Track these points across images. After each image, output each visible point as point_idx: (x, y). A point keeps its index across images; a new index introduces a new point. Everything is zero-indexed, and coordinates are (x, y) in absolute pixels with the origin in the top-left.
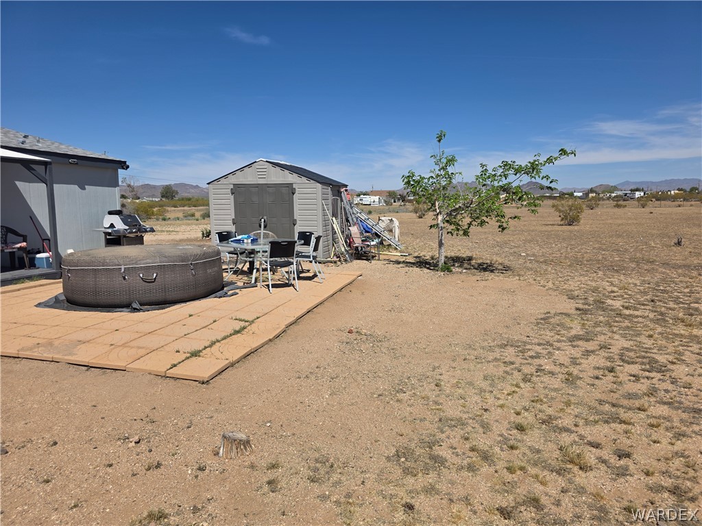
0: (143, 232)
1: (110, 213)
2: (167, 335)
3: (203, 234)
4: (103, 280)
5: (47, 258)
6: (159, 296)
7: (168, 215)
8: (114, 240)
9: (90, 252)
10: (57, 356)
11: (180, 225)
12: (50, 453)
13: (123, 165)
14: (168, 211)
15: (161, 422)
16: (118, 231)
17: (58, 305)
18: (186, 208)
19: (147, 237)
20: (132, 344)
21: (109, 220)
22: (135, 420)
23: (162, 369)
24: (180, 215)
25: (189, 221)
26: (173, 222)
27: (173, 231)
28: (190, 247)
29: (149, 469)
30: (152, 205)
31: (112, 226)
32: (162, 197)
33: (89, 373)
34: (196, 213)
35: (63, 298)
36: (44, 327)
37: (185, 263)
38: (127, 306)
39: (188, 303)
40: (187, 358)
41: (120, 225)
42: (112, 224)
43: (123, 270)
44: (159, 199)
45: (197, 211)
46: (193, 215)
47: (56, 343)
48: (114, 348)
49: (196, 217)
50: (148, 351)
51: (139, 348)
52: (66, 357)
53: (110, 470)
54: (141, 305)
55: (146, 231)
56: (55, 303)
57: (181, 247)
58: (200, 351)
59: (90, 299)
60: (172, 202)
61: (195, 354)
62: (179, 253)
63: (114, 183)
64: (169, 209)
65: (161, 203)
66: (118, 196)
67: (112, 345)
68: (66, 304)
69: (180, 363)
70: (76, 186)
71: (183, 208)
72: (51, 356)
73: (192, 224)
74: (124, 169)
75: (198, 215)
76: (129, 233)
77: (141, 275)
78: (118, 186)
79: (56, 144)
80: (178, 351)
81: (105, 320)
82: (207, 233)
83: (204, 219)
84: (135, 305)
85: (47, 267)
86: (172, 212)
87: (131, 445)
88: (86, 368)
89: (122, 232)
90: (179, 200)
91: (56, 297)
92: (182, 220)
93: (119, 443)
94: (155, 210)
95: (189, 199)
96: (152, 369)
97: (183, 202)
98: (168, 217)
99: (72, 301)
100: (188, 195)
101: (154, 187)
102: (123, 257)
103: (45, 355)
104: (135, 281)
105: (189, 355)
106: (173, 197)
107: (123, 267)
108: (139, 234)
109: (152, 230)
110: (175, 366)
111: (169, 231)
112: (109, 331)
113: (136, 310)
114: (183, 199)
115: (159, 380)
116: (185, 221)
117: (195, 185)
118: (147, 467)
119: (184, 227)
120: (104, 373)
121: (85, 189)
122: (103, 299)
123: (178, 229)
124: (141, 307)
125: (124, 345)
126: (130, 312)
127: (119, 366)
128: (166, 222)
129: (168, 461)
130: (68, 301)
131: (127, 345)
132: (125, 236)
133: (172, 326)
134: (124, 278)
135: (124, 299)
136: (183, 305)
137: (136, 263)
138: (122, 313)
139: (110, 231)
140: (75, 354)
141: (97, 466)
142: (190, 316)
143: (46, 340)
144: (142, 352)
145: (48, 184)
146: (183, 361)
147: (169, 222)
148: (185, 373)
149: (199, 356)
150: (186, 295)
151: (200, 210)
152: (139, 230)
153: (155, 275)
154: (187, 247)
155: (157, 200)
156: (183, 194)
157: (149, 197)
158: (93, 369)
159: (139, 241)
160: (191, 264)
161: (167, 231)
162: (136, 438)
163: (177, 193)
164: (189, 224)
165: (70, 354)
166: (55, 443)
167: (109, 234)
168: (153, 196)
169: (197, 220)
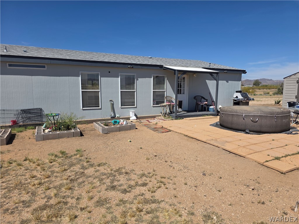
0: (249, 100)
1: (237, 92)
2: (262, 147)
3: (276, 102)
4: (235, 119)
5: (213, 108)
6: (258, 129)
7: (256, 93)
8: (237, 103)
9: (230, 107)
10: (219, 145)
11: (262, 98)
12: (219, 181)
13: (244, 72)
14: (256, 91)
15: (262, 184)
16: (239, 99)
17: (217, 126)
18: (265, 90)
19: (251, 103)
20: (247, 147)
21: (236, 94)
22: (251, 179)
23: (262, 161)
24: (262, 93)
25: (267, 96)
26: (259, 96)
27: (259, 100)
28: (274, 108)
29: (259, 203)
30: (249, 88)
31: (237, 97)
32: (254, 85)
33: (230, 154)
34: (270, 92)
35: (219, 123)
36: (213, 134)
37: (272, 116)
38: (243, 131)
39: (271, 134)
40: (273, 159)
41: (240, 97)
42: (237, 96)
43: (244, 116)
44: (252, 86)
45: (271, 91)
46: (268, 93)
47: (218, 140)
48: (240, 147)
49: (270, 94)
50: (254, 152)
51: (250, 149)
52: (222, 146)
53: (242, 196)
54: (250, 131)
55: (251, 100)
56: (216, 125)
57: (269, 108)
58: (280, 158)
59: (229, 126)
60: (258, 87)
61: (277, 158)
62: (269, 111)
63: (239, 79)
64: (257, 90)
65: (253, 87)
66: (240, 85)
67: (239, 146)
68: (220, 126)
69: (270, 161)
70: (225, 81)
71: (263, 90)
72: (217, 145)
73: (268, 97)
74: (244, 73)
75: (271, 93)
76: (244, 100)
77: (251, 119)
78: (241, 81)
79: (220, 66)
80: (268, 155)
81: (235, 135)
82: (278, 102)
83: (274, 95)
84: (247, 131)
85: (213, 112)
86: (259, 92)
87: (250, 189)
88: (229, 152)
89: (240, 100)
90: (261, 86)
91: (217, 123)
92: (263, 95)
93: (245, 186)
94: (251, 90)
95: (267, 86)
96: (257, 160)
97: (263, 87)
98: (256, 94)
99: (222, 125)
100: (266, 84)
101: (250, 81)
102: (244, 110)
103: (215, 144)
104: (248, 121)
105: (274, 158)
106: (258, 85)
107: (244, 115)
108: (247, 101)
109: (253, 100)
110: (268, 161)
111: (258, 100)
112: (238, 140)
113: (247, 133)
114: (263, 86)
115: (260, 166)
116: (264, 96)
117: (270, 79)
118: (258, 202)
119: (264, 99)
120: (236, 156)
121: (228, 82)
122: (234, 126)
123: (262, 100)
124: (250, 132)
125: (244, 147)
126: (245, 133)
127: (242, 155)
128: (255, 96)
129: (267, 203)
130: (221, 125)
131: (245, 147)
132: (241, 102)
133: (265, 143)
134: (244, 119)
135: (243, 128)
136: (269, 134)
137: (250, 113)
138: (242, 133)
139: (236, 99)
140: (225, 146)
141: (237, 193)
142: (273, 140)
143: (214, 138)
144: (252, 152)
145: (217, 81)
146: (271, 160)
147: (257, 96)
148: (273, 166)
149: (280, 160)
150: (271, 130)
151: (272, 91)
152: (248, 99)
153: (257, 119)
154: (272, 108)
155: (251, 86)
156: (264, 83)
157: (247, 85)
158: (232, 153)
159: (247, 104)
160: (275, 116)
161: (257, 100)
162: (253, 188)
163: (261, 83)
164: (267, 98)
165: (223, 146)
166: (221, 178)
167: (235, 100)
168: (249, 85)
169: (271, 96)
